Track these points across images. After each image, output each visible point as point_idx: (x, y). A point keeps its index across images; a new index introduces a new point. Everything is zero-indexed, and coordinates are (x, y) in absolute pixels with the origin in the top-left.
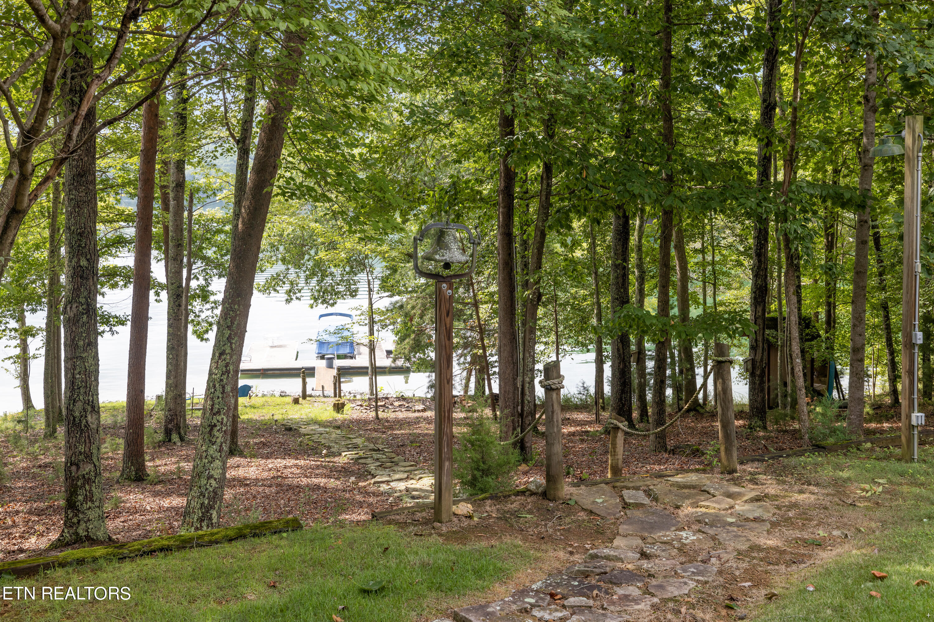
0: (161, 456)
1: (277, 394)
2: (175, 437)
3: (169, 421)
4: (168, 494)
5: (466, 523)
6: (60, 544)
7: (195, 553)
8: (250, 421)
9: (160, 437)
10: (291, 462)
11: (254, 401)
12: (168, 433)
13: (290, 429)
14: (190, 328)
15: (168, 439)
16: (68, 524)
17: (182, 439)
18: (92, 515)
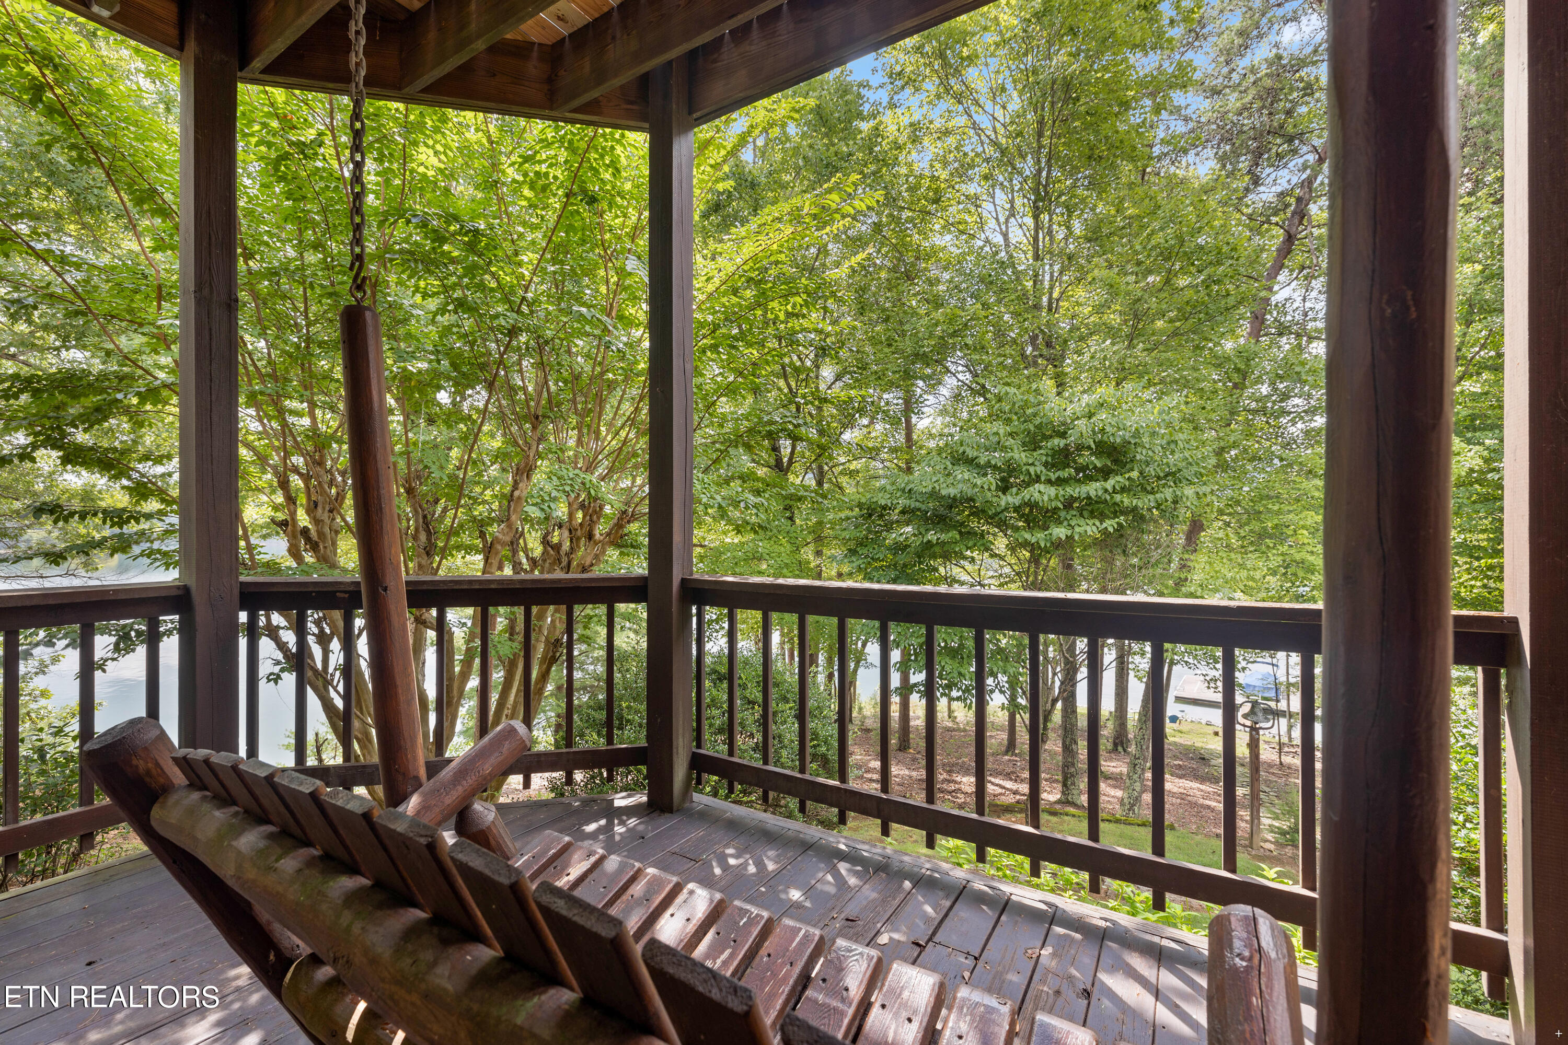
0: (1111, 759)
1: (1204, 722)
2: (1120, 749)
3: (1116, 738)
4: (1115, 787)
5: (1268, 853)
6: (1059, 802)
7: (1122, 826)
8: (1175, 744)
9: (1110, 746)
10: (1195, 785)
11: (1184, 727)
12: (1115, 745)
13: (1204, 759)
14: (1132, 674)
15: (1115, 749)
16: (1063, 793)
17: (1125, 751)
18: (1075, 792)
